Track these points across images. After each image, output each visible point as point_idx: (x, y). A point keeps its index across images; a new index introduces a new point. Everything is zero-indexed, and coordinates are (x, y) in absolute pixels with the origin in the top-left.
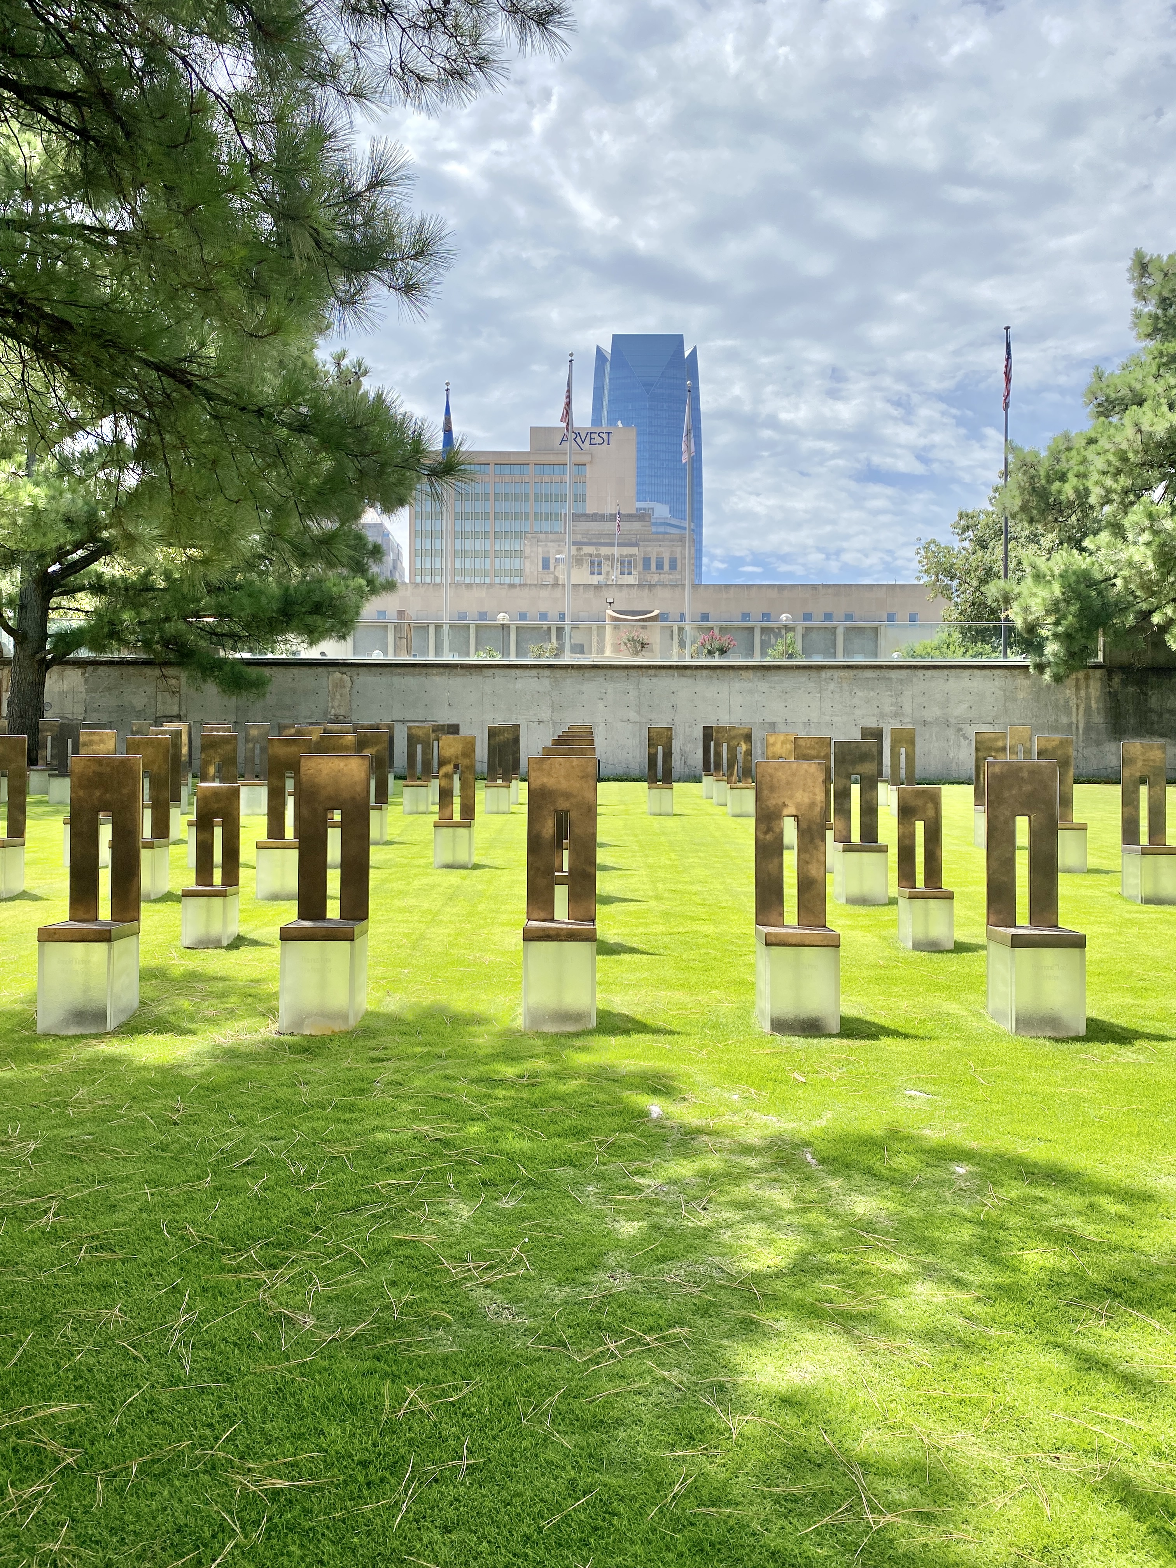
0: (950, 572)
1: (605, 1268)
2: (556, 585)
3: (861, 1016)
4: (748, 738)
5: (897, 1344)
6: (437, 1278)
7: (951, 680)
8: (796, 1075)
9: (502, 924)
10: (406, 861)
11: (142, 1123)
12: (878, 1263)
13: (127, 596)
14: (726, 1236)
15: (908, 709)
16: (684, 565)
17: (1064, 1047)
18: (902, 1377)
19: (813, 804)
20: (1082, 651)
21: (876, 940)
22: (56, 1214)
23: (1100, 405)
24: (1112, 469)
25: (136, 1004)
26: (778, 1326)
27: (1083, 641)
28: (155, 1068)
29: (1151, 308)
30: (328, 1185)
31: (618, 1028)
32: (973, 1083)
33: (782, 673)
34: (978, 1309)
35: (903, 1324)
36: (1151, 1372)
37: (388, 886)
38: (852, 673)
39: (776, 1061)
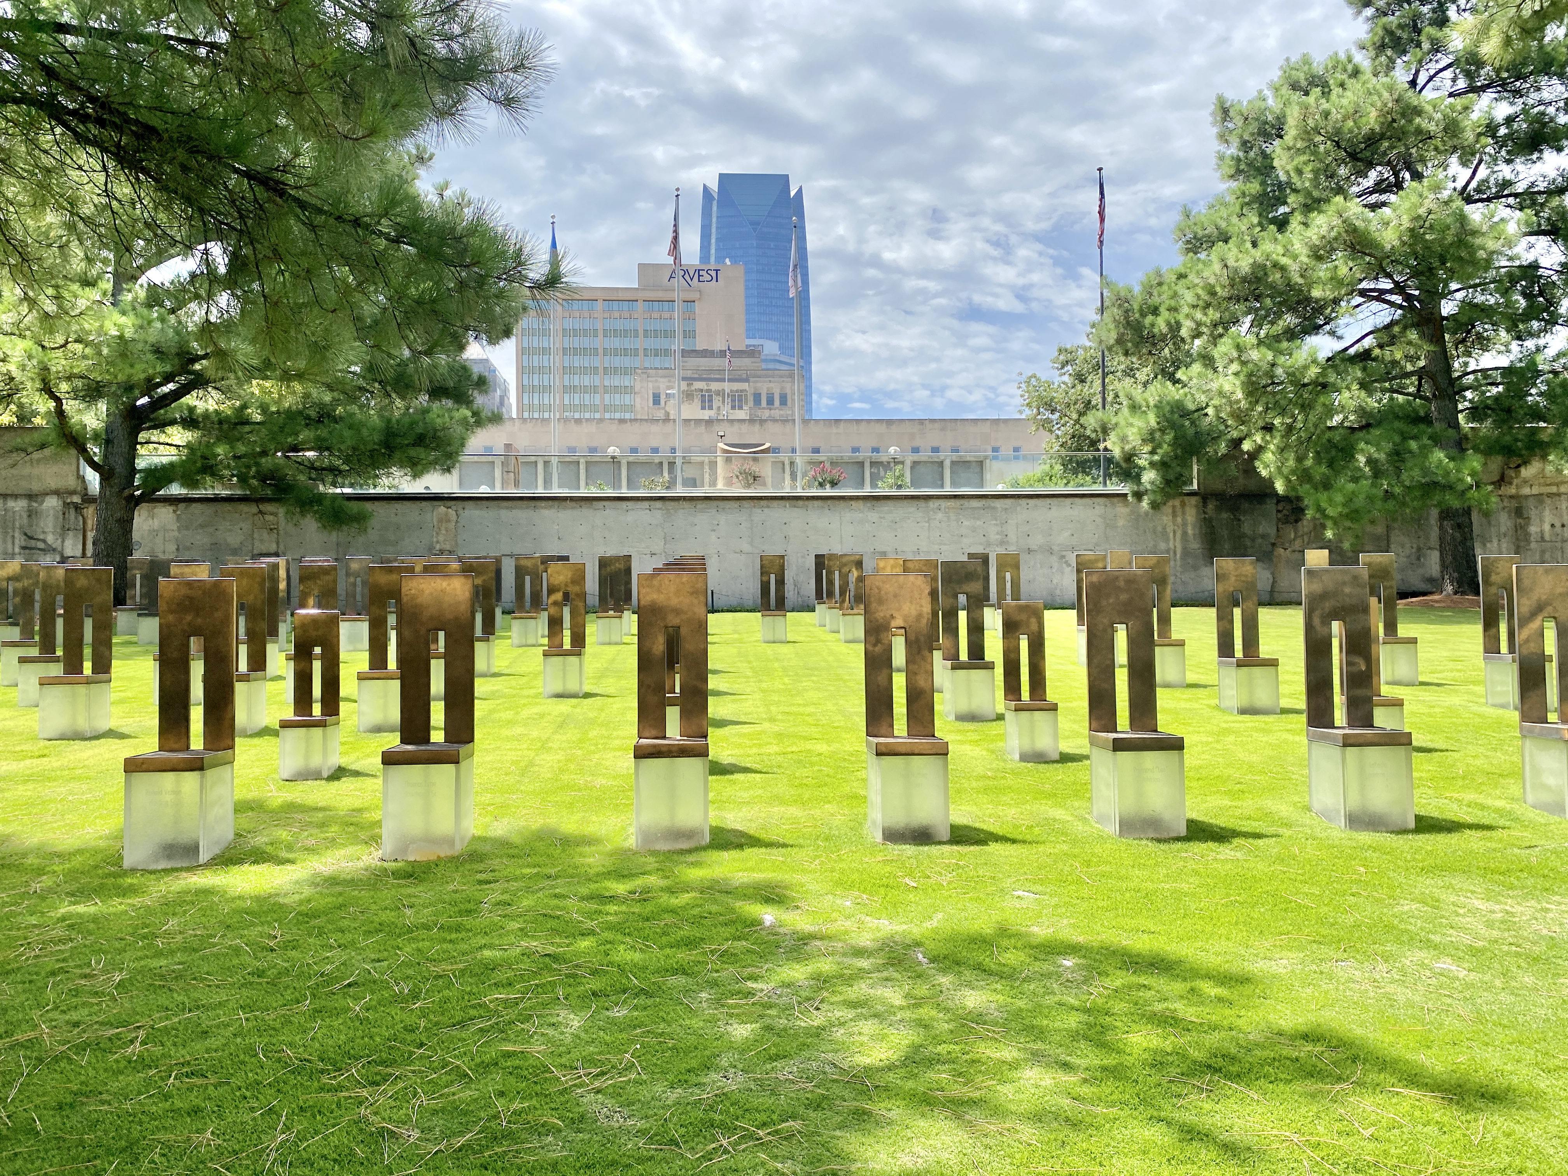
0: (1050, 406)
1: (717, 1069)
2: (667, 420)
3: (971, 824)
4: (859, 564)
5: (1007, 1125)
6: (545, 1086)
7: (1054, 508)
8: (907, 880)
9: (615, 749)
10: (514, 692)
11: (237, 951)
12: (988, 1052)
13: (220, 429)
14: (839, 1034)
15: (1012, 537)
16: (793, 400)
17: (1163, 846)
18: (1011, 1156)
19: (920, 616)
20: (1177, 479)
21: (984, 753)
22: (143, 1043)
23: (1188, 242)
24: (1201, 303)
25: (231, 836)
26: (890, 1115)
27: (1178, 469)
28: (251, 898)
29: (1233, 150)
30: (433, 1002)
31: (732, 843)
32: (1079, 882)
33: (890, 503)
34: (1086, 1090)
35: (1013, 1108)
36: (1250, 1140)
37: (496, 716)
38: (958, 502)
39: (888, 869)
